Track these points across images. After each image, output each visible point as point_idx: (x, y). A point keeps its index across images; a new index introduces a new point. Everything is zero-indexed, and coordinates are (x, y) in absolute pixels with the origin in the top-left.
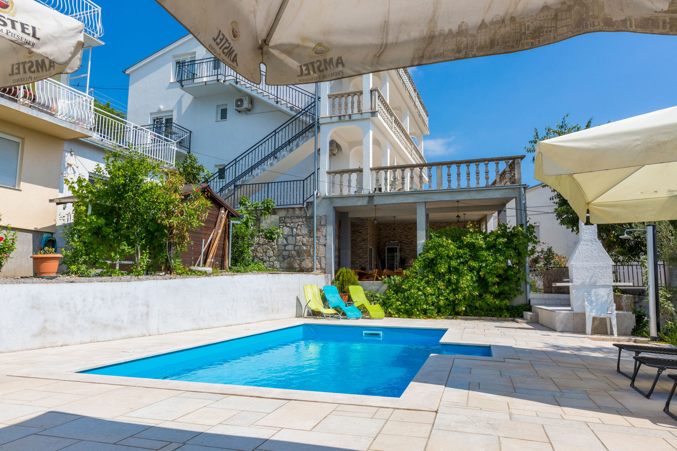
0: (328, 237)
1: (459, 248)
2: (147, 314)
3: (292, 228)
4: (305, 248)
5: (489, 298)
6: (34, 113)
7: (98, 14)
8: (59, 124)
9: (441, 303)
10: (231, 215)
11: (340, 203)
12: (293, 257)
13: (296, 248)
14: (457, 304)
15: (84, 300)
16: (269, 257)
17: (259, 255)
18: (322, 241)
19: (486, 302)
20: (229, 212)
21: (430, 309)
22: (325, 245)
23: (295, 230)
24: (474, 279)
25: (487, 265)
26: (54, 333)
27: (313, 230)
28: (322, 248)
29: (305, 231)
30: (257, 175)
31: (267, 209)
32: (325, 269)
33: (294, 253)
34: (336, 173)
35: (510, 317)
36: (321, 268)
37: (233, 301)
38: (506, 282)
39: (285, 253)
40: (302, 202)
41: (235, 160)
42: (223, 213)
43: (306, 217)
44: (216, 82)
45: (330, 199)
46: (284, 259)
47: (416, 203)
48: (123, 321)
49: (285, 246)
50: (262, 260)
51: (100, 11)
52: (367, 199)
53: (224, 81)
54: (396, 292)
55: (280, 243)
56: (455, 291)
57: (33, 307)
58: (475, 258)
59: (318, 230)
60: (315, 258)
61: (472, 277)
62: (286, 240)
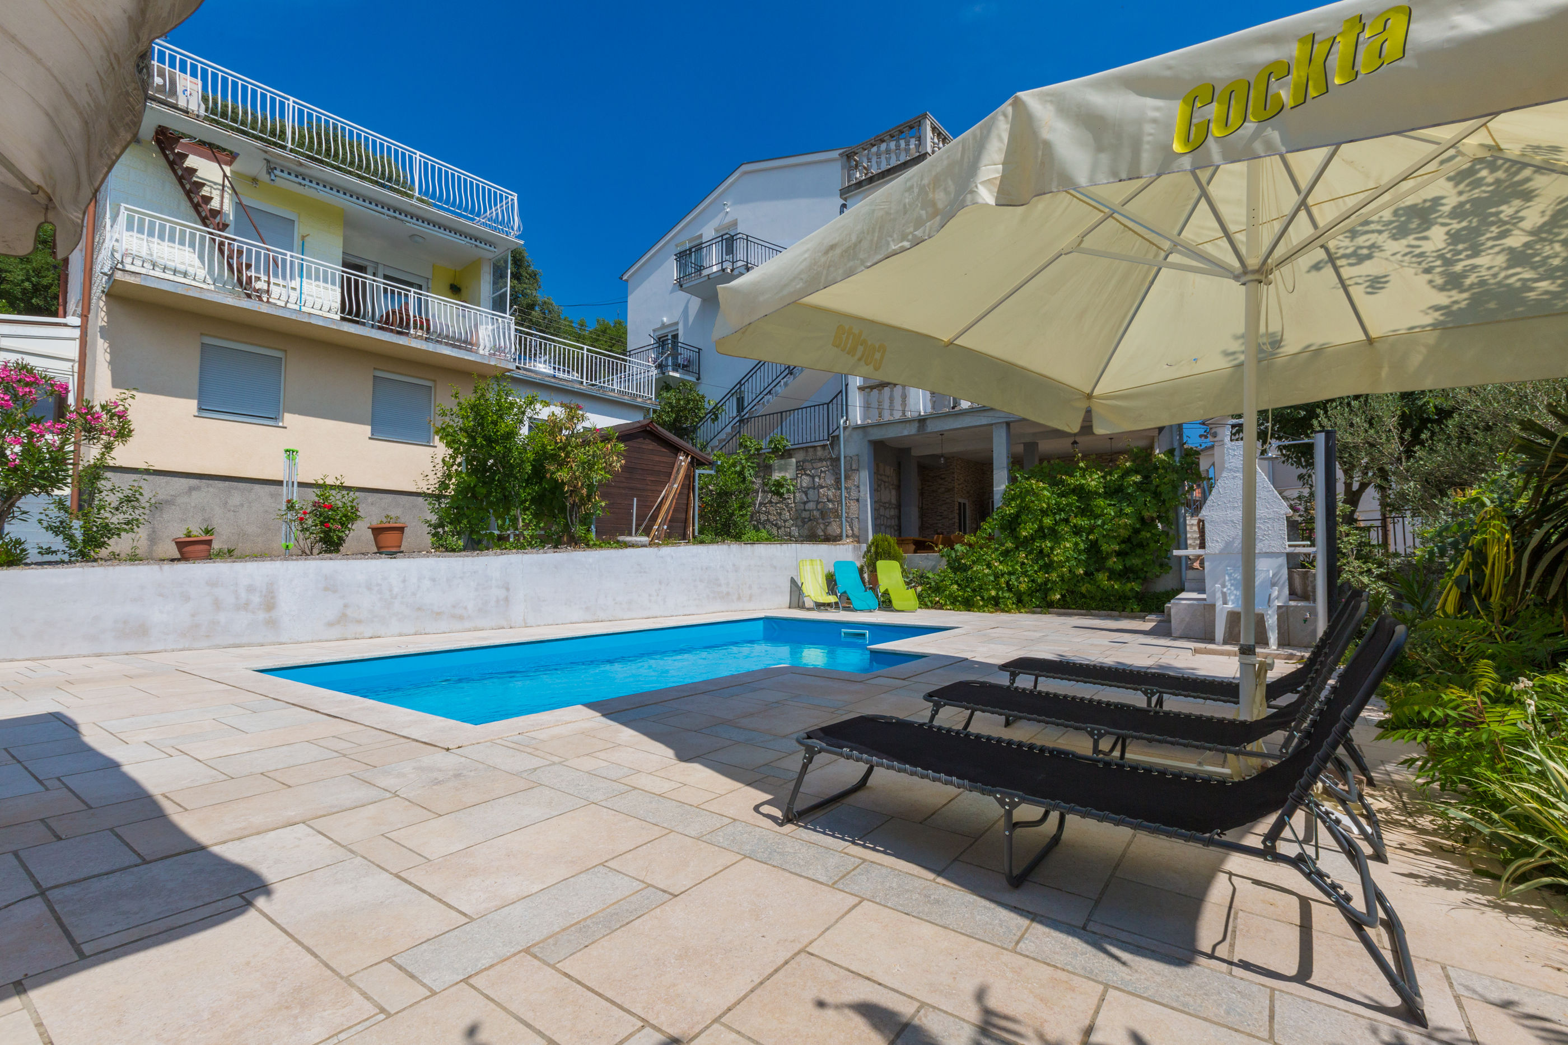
0: (862, 488)
1: (1062, 495)
2: (507, 599)
3: (813, 477)
4: (831, 506)
5: (1102, 577)
6: (430, 347)
7: (513, 205)
8: (466, 358)
9: (1023, 587)
10: (697, 462)
11: (877, 435)
12: (815, 519)
13: (819, 507)
14: (1051, 589)
15: (404, 581)
16: (785, 521)
17: (772, 518)
18: (854, 494)
19: (1098, 586)
20: (693, 458)
21: (1004, 598)
22: (858, 500)
23: (817, 480)
24: (1082, 546)
25: (1104, 523)
26: (359, 622)
27: (840, 478)
28: (854, 505)
29: (830, 481)
30: (768, 402)
31: (775, 450)
32: (858, 537)
33: (816, 513)
34: (872, 388)
35: (1141, 611)
36: (853, 536)
37: (660, 583)
38: (1139, 551)
39: (805, 514)
40: (826, 438)
41: (740, 382)
42: (683, 461)
43: (831, 459)
44: (721, 273)
45: (863, 428)
46: (804, 523)
47: (992, 425)
48: (466, 608)
49: (805, 503)
50: (776, 525)
51: (516, 199)
52: (916, 425)
53: (732, 271)
54: (955, 570)
55: (798, 499)
56: (1048, 567)
57: (326, 589)
58: (1085, 511)
59: (846, 478)
60: (844, 520)
61: (1076, 544)
62: (806, 494)
